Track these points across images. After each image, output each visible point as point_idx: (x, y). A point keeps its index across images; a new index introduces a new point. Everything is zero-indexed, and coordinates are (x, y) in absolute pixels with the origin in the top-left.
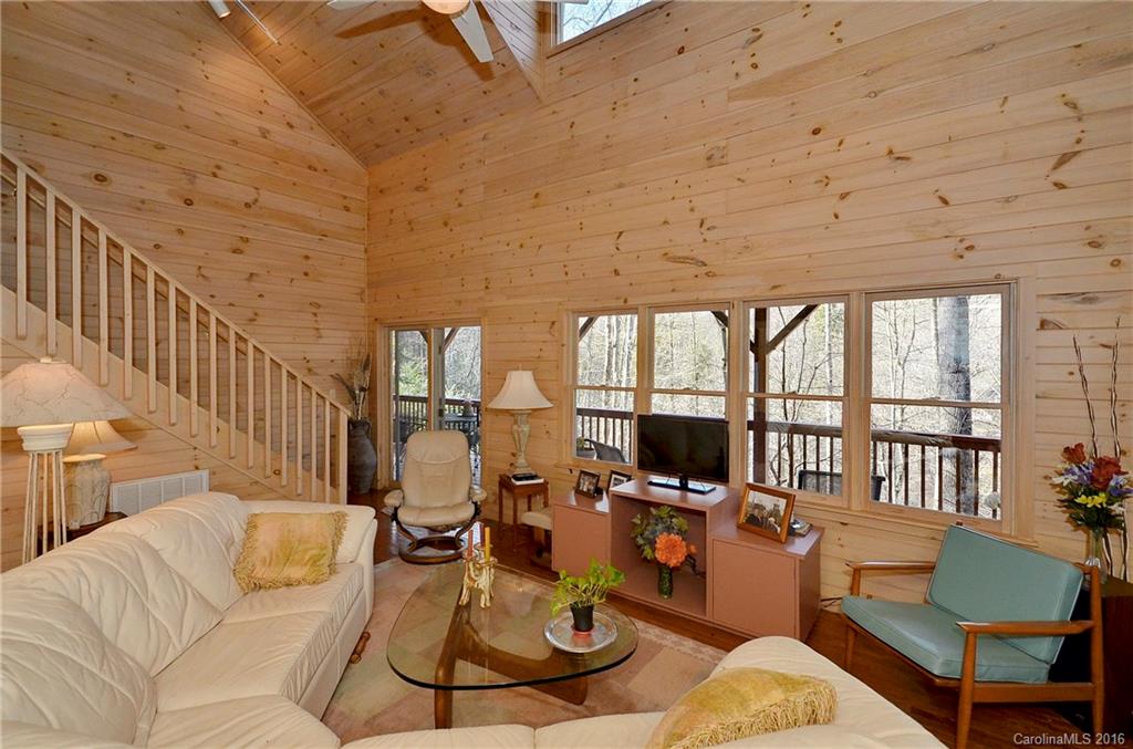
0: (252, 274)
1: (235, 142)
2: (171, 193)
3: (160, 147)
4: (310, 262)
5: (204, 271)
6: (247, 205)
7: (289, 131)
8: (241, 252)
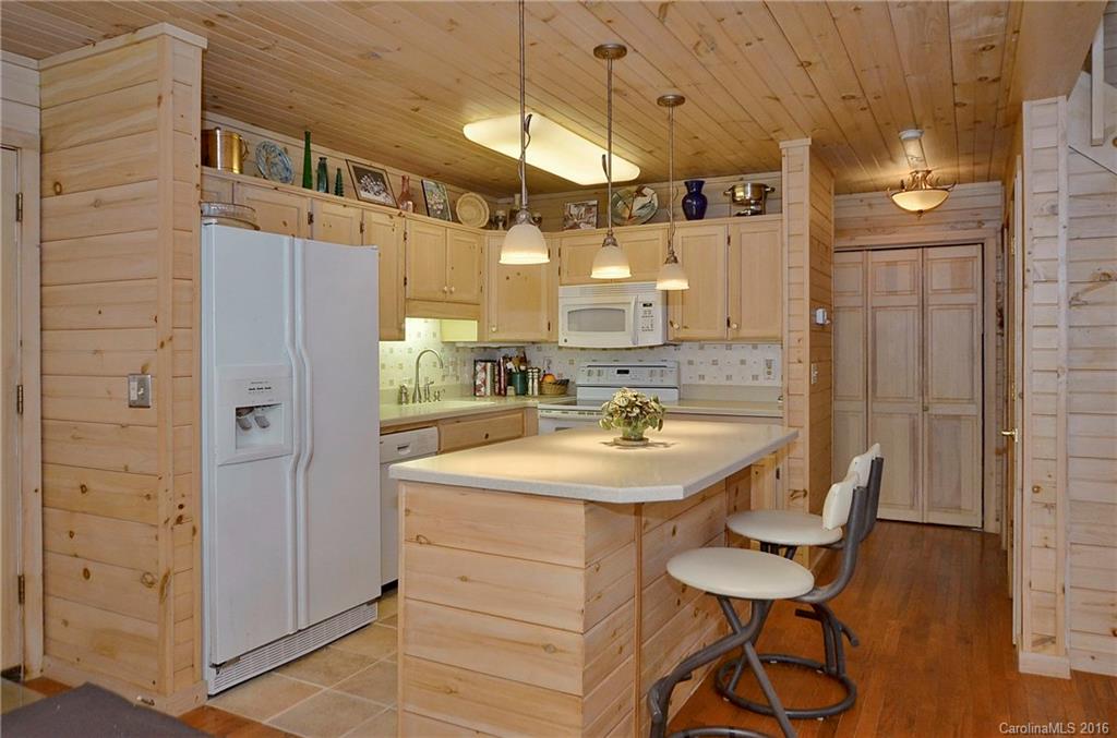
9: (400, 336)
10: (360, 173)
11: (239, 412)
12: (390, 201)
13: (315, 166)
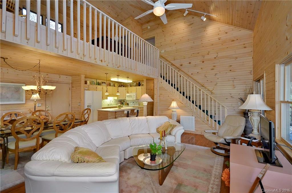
0: (216, 74)
1: (212, 45)
2: (200, 61)
3: (198, 53)
4: (232, 67)
5: (206, 76)
6: (215, 58)
7: (227, 34)
8: (214, 69)
9: (107, 99)
10: (102, 83)
11: (88, 106)
12: (106, 85)
13: (97, 82)
